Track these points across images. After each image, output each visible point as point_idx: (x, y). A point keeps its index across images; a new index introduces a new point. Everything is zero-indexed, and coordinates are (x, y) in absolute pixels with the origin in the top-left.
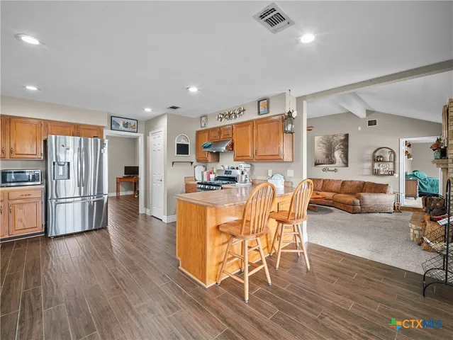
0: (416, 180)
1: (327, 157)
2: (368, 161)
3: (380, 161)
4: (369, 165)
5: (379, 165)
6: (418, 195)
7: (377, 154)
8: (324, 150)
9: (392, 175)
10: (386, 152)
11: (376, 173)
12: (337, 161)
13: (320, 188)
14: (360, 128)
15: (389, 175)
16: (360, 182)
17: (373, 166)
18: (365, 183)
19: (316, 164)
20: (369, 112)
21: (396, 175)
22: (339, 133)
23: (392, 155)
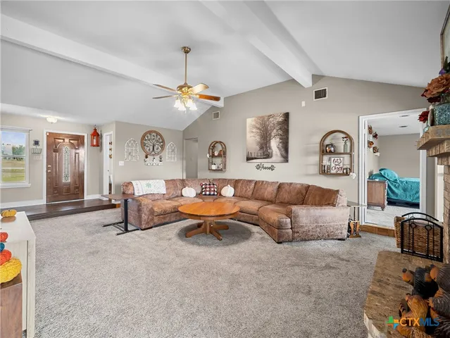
0: (384, 182)
1: (262, 148)
2: (315, 153)
3: (330, 152)
4: (316, 158)
5: (330, 160)
6: (386, 202)
7: (327, 142)
8: (258, 138)
9: (347, 174)
10: (338, 139)
11: (324, 171)
12: (274, 153)
13: (251, 193)
14: (303, 104)
15: (343, 174)
16: (302, 185)
17: (321, 160)
18: (309, 186)
19: (248, 159)
20: (316, 78)
21: (354, 175)
22: (277, 111)
23: (348, 144)
